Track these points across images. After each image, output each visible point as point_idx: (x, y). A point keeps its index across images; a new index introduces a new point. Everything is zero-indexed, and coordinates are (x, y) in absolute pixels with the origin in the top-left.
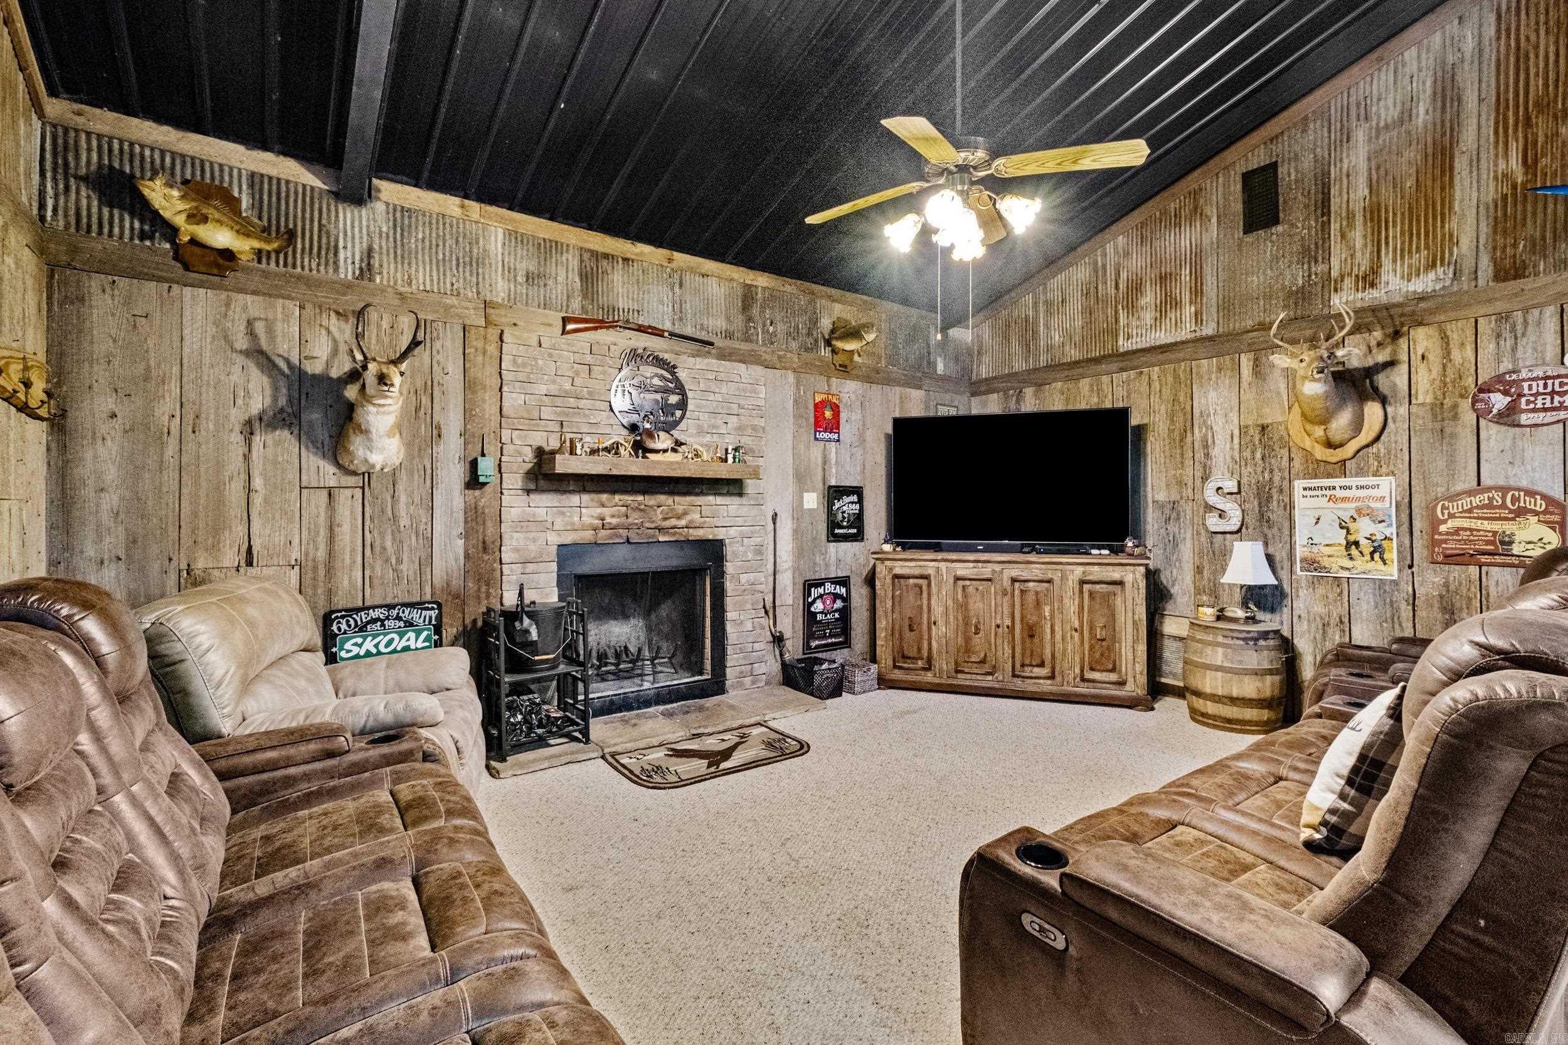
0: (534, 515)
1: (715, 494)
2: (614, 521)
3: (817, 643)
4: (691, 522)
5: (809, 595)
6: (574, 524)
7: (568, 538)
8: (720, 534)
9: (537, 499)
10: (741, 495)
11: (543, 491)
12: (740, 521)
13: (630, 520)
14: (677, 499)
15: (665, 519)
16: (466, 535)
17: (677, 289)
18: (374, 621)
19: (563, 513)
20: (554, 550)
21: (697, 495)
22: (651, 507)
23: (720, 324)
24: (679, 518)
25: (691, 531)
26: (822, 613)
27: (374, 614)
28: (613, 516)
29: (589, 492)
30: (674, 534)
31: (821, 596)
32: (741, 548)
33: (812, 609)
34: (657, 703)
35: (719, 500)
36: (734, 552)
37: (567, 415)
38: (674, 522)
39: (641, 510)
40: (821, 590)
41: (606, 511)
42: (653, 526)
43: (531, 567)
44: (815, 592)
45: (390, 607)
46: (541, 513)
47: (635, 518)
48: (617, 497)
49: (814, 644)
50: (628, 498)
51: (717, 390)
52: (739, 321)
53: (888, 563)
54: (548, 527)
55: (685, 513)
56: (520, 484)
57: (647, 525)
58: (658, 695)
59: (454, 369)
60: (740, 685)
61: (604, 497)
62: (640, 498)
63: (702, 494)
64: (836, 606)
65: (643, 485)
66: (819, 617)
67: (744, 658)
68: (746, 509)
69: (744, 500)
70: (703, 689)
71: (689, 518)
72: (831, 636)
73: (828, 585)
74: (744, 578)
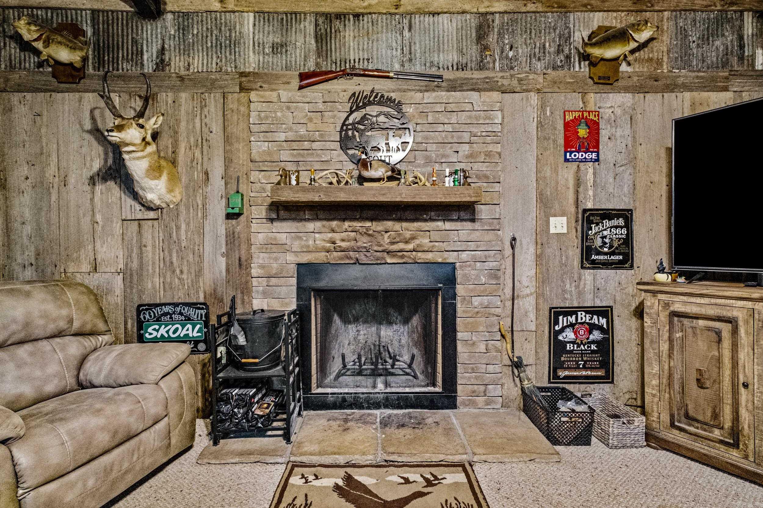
0: (275, 239)
1: (444, 220)
2: (344, 245)
3: (567, 373)
4: (418, 245)
5: (556, 323)
6: (308, 246)
7: (305, 259)
8: (451, 258)
9: (277, 225)
10: (473, 220)
11: (285, 219)
12: (472, 246)
13: (360, 244)
14: (405, 224)
15: (393, 243)
16: (227, 255)
17: (406, 33)
18: (165, 314)
19: (300, 238)
20: (293, 269)
21: (425, 220)
22: (379, 232)
23: (452, 57)
24: (407, 242)
25: (419, 254)
26: (573, 343)
27: (166, 309)
28: (343, 240)
29: (321, 219)
30: (402, 257)
31: (572, 325)
32: (473, 272)
33: (560, 338)
34: (386, 407)
35: (448, 225)
36: (465, 275)
37: (303, 156)
38: (401, 246)
39: (370, 235)
40: (572, 319)
41: (337, 236)
42: (380, 249)
43: (273, 281)
44: (563, 321)
45: (176, 305)
46: (283, 238)
47: (363, 241)
48: (347, 224)
49: (562, 373)
50: (357, 225)
51: (446, 121)
52: (473, 51)
53: (661, 296)
54: (283, 248)
55: (413, 238)
56: (264, 215)
57: (376, 248)
58: (387, 399)
59: (216, 128)
60: (473, 404)
61: (334, 223)
62: (368, 224)
63: (431, 220)
64: (592, 337)
65: (370, 213)
66: (569, 347)
67: (476, 378)
68: (478, 233)
69: (477, 225)
70: (432, 401)
71: (417, 242)
72: (585, 368)
73: (581, 315)
74: (476, 301)
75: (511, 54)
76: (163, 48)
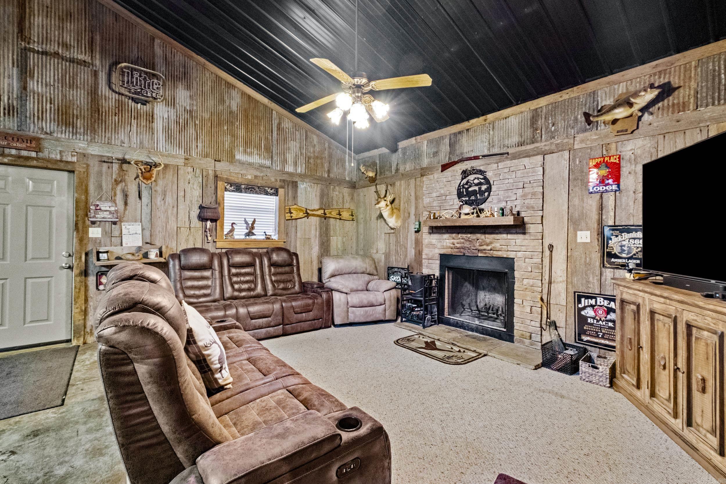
0: (431, 242)
1: (507, 234)
2: (458, 245)
3: (588, 338)
4: (494, 247)
5: (580, 302)
6: (443, 246)
7: (443, 252)
8: (511, 255)
9: (432, 235)
10: (524, 233)
11: (435, 233)
12: (524, 248)
13: (465, 245)
14: (487, 236)
15: (480, 245)
16: (415, 248)
18: (396, 272)
19: (441, 242)
20: (438, 257)
21: (497, 233)
22: (474, 240)
23: (515, 139)
24: (487, 245)
25: (495, 252)
26: (594, 318)
27: (396, 270)
28: (458, 243)
29: (449, 233)
30: (485, 253)
31: (592, 306)
32: (524, 264)
33: (583, 313)
35: (510, 236)
36: (518, 266)
37: (442, 203)
38: (485, 247)
39: (470, 241)
40: (593, 302)
41: (455, 241)
42: (474, 248)
43: (430, 261)
44: (584, 302)
45: (399, 268)
46: (434, 242)
47: (467, 245)
48: (460, 235)
49: (585, 338)
50: (464, 236)
51: (509, 177)
52: (529, 133)
54: (433, 246)
55: (491, 243)
56: (427, 231)
57: (473, 248)
59: (413, 194)
60: (521, 342)
61: (454, 235)
62: (469, 235)
63: (500, 233)
64: (609, 317)
65: (470, 230)
66: (589, 320)
67: (524, 327)
68: (526, 241)
69: (527, 236)
71: (493, 245)
72: (603, 337)
73: (600, 301)
74: (525, 281)
75: (553, 128)
76: (398, 163)
